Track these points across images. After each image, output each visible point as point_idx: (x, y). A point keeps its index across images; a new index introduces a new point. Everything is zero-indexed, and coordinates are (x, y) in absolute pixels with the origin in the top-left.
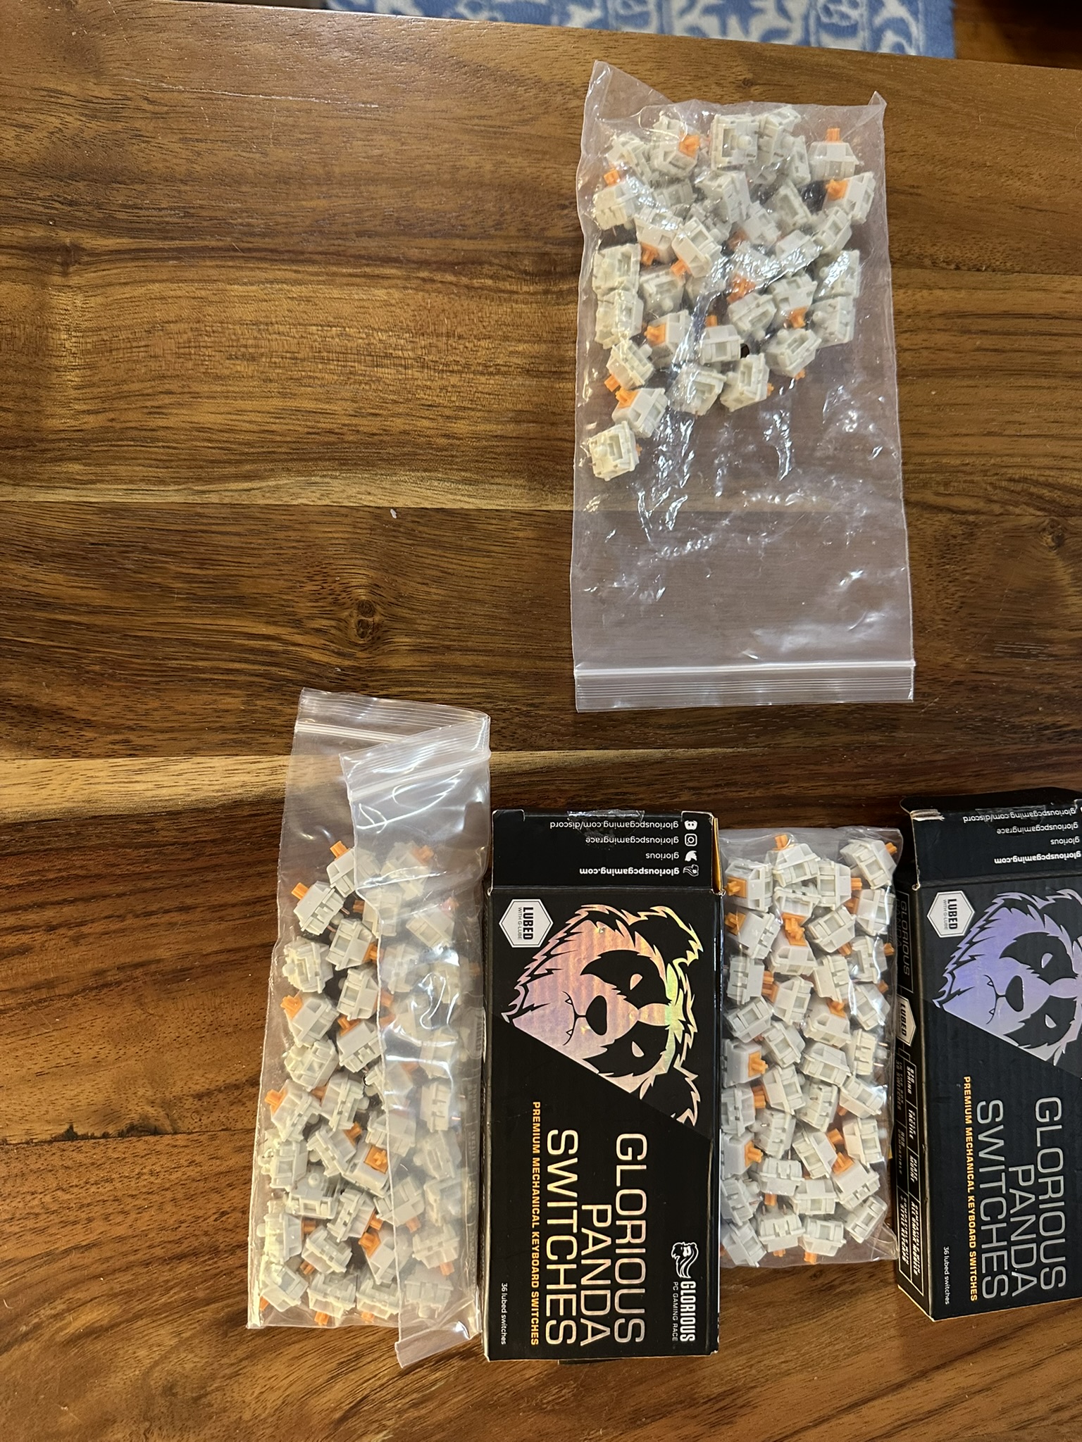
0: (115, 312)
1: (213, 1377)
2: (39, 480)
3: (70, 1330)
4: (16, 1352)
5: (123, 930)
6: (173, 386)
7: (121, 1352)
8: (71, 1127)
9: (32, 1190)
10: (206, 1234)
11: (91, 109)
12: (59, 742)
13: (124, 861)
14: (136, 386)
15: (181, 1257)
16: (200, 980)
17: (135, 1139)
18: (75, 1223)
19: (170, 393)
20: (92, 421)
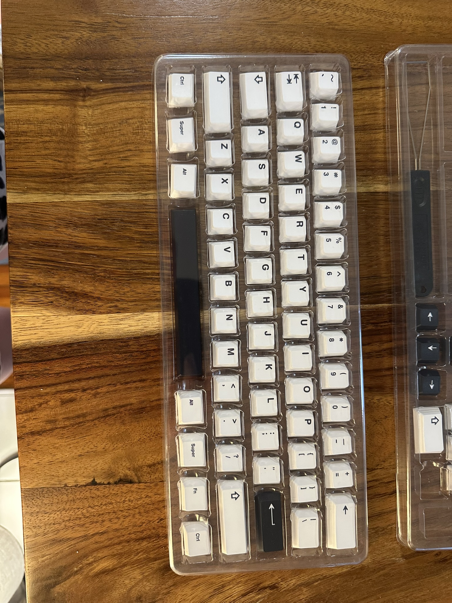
0: (106, 116)
1: (158, 594)
2: (75, 192)
3: (96, 570)
5: (115, 391)
6: (132, 147)
8: (94, 479)
9: (78, 507)
11: (93, 27)
12: (87, 308)
13: (116, 360)
14: (115, 148)
15: (143, 539)
16: (149, 413)
17: (122, 485)
19: (131, 150)
20: (97, 165)
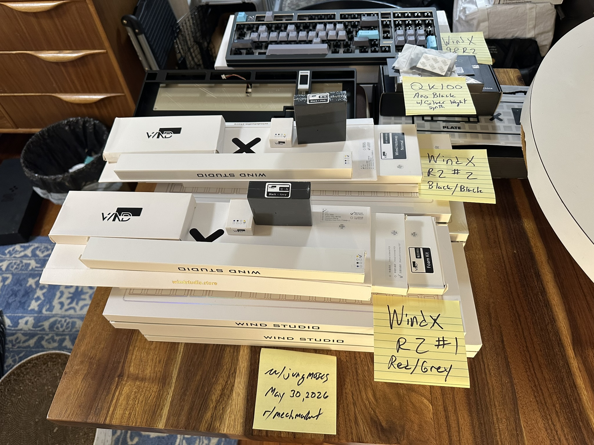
4: (378, 415)
7: (380, 389)
10: (351, 365)
18: (346, 397)
